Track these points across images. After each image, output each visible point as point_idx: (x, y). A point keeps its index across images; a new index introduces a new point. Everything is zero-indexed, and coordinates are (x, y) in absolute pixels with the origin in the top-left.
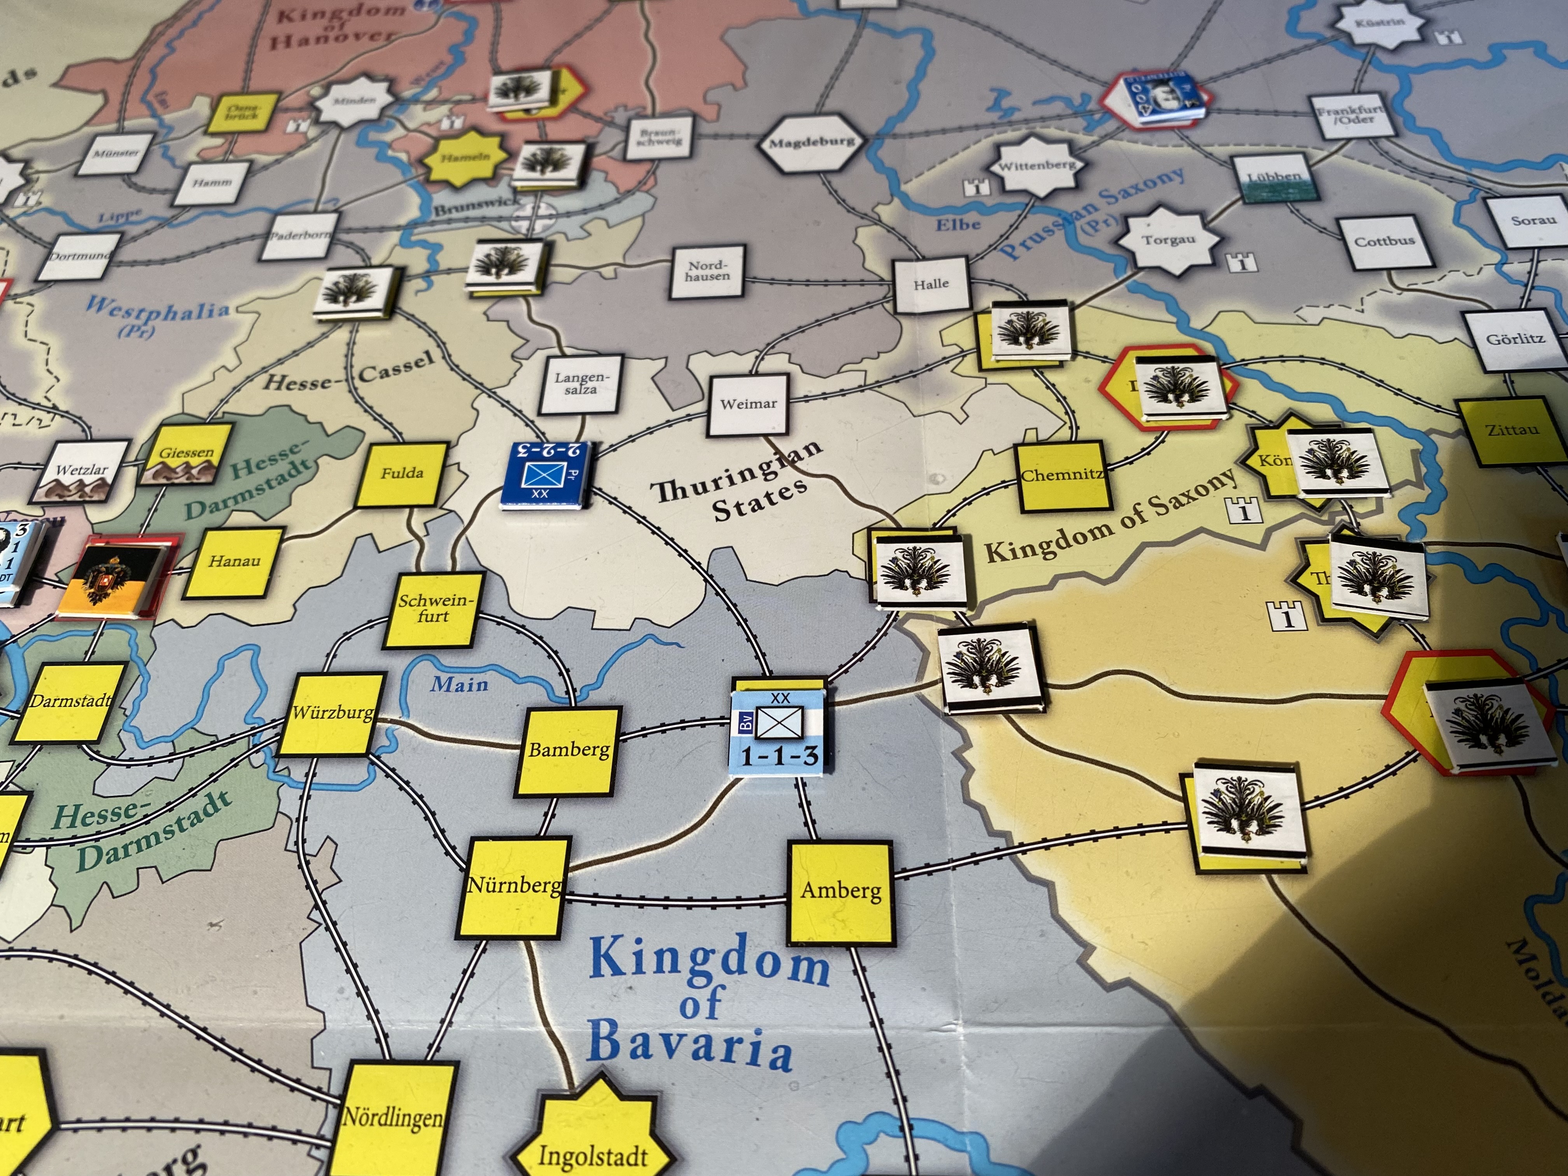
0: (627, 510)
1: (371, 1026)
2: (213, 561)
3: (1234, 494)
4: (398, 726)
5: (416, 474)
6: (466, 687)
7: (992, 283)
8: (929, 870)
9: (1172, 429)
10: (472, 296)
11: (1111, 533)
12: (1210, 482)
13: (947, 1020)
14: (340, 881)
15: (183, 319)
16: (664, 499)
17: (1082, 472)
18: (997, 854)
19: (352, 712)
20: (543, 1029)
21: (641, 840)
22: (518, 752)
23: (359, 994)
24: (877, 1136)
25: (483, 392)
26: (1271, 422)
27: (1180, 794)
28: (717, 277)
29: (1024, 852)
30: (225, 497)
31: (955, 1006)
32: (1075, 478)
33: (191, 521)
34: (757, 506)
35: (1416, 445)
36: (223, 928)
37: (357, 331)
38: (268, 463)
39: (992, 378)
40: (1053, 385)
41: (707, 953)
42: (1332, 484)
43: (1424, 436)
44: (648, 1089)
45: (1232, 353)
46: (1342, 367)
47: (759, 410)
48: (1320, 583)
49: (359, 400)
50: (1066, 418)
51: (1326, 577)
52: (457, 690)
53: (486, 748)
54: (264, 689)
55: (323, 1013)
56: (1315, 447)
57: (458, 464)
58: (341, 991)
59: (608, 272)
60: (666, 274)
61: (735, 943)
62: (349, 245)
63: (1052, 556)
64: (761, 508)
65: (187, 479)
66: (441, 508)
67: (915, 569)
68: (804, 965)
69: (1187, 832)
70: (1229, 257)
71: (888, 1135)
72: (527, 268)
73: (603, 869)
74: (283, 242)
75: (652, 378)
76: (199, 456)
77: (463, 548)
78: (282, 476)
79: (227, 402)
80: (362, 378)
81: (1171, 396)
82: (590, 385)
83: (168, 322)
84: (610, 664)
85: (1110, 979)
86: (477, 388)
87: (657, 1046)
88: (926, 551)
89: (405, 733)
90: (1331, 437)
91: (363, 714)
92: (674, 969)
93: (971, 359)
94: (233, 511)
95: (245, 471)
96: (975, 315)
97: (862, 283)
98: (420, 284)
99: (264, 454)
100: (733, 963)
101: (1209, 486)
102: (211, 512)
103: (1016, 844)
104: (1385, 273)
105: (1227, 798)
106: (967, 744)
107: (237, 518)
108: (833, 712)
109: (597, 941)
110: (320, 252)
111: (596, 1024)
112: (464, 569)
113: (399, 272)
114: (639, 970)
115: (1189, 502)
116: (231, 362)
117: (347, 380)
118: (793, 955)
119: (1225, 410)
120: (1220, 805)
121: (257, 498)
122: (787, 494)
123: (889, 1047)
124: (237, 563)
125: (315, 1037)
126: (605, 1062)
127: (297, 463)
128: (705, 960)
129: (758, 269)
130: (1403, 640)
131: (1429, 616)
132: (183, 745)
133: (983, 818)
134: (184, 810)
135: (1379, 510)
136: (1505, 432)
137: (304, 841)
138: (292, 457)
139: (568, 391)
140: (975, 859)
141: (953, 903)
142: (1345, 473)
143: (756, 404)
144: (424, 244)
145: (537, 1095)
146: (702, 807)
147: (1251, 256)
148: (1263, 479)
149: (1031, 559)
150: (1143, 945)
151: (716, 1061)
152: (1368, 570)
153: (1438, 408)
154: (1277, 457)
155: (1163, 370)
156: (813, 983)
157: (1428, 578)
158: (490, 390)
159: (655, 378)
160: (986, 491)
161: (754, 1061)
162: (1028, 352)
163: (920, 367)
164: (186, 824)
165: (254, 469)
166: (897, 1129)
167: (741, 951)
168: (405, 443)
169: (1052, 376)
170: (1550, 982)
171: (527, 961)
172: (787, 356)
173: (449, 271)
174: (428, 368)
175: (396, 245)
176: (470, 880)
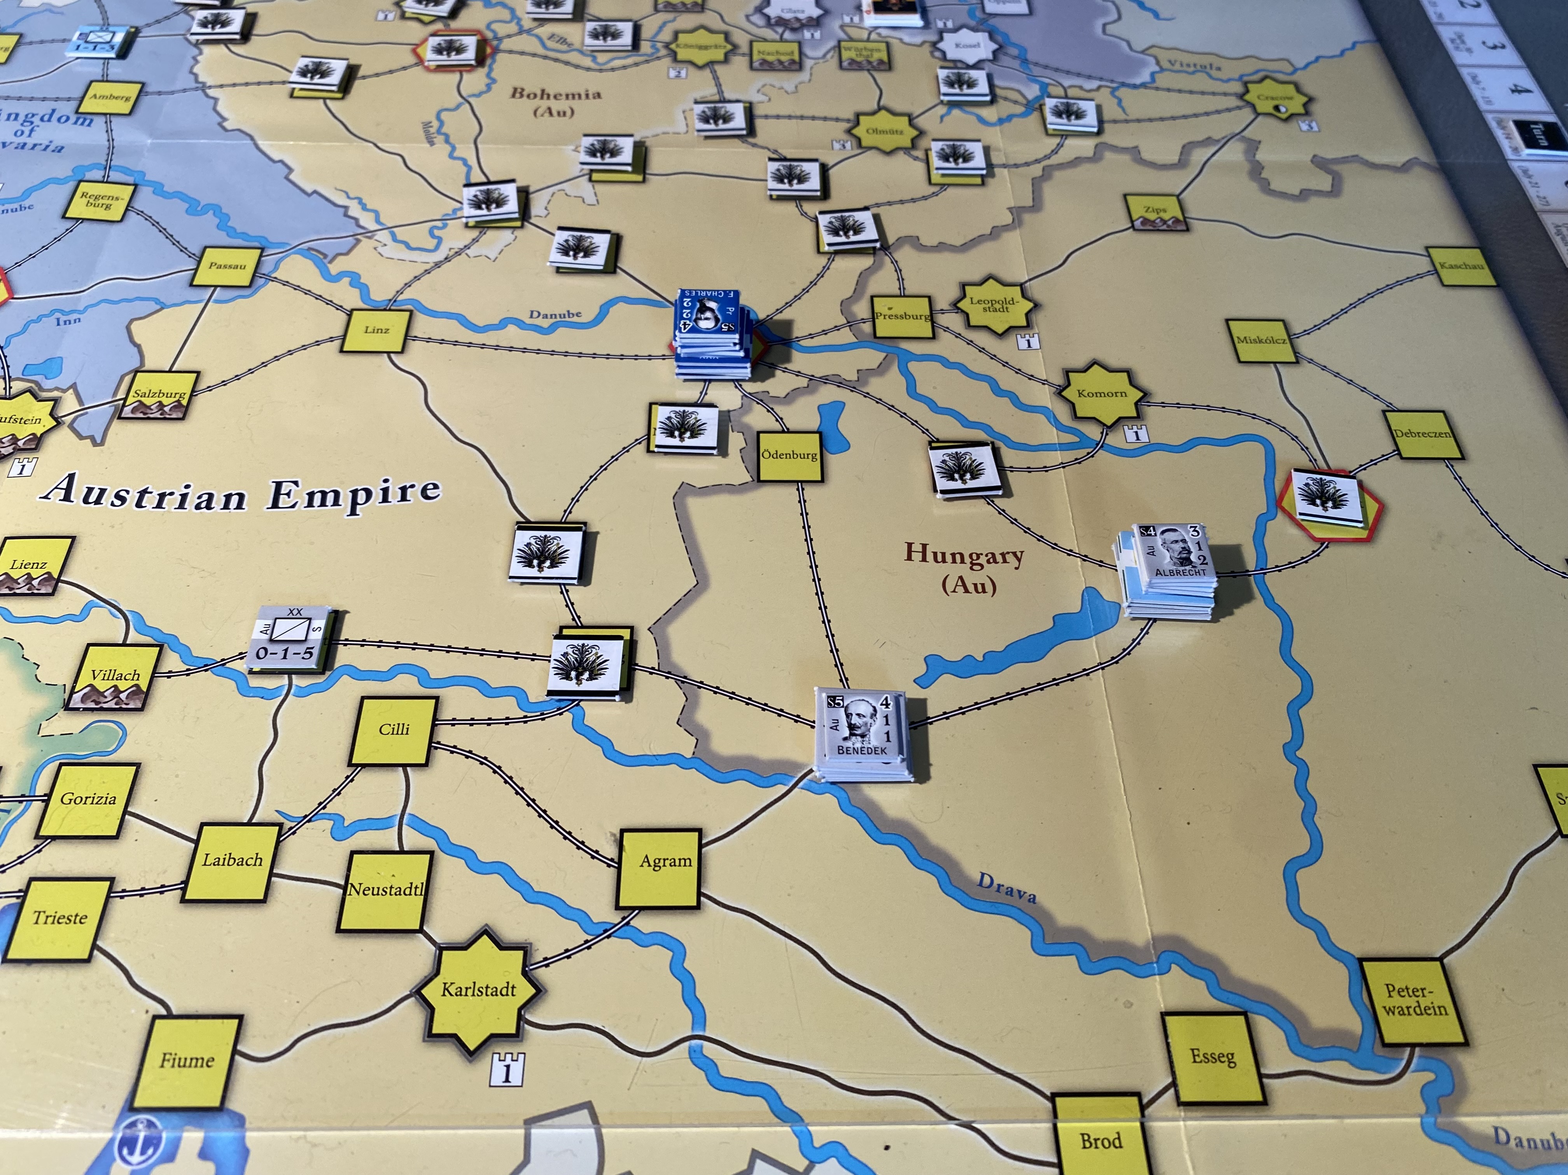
8: (160, 93)
13: (144, 138)
18: (196, 89)
24: (92, 168)
29: (209, 89)
31: (150, 133)
41: (33, 115)
61: (50, 111)
68: (81, 121)
71: (98, 170)
84: (23, 19)
85: (230, 129)
92: (16, 120)
100: (46, 118)
103: (207, 86)
105: (310, 67)
106: (201, 53)
108: (135, 40)
118: (77, 117)
120: (305, 69)
123: (113, 147)
128: (32, 117)
130: (439, 26)
133: (195, 78)
140: (184, 91)
150: (252, 119)
161: (45, 149)
166: (103, 169)
167: (51, 115)
170: (433, 134)
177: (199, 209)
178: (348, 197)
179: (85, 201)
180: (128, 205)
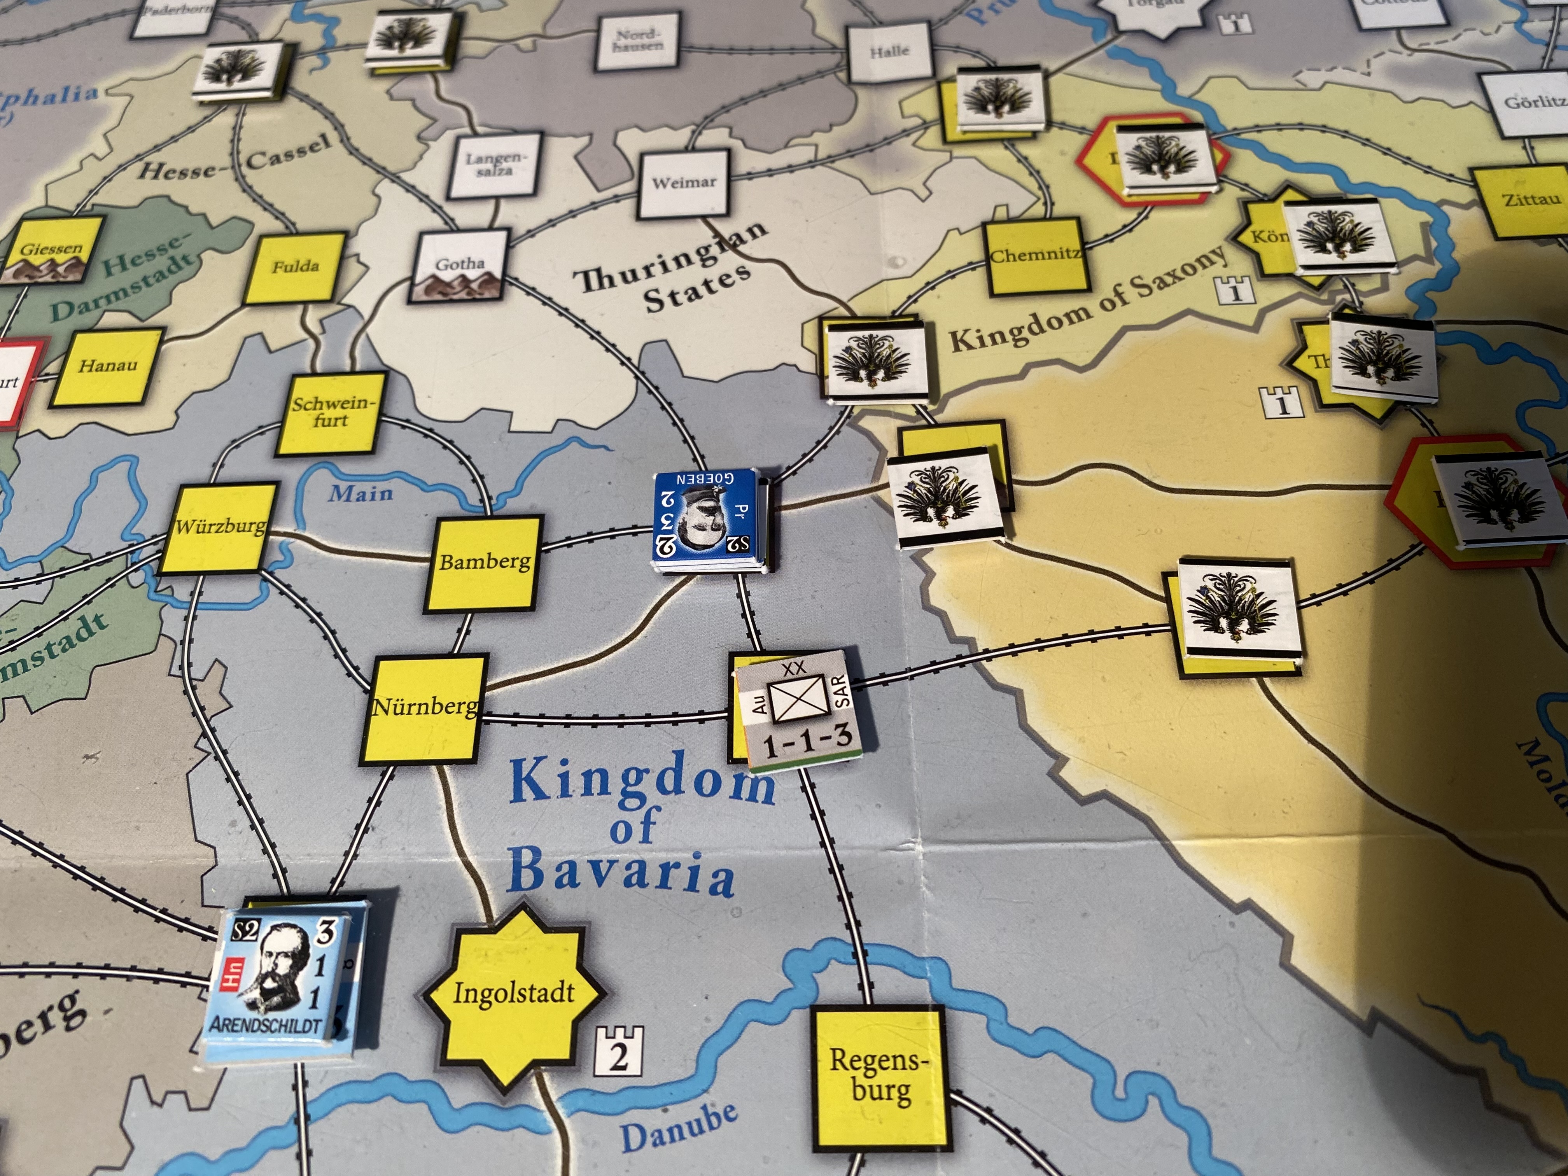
0: (547, 301)
1: (267, 861)
2: (83, 366)
3: (1225, 273)
4: (292, 540)
5: (311, 267)
6: (368, 496)
7: (957, 49)
8: (885, 680)
9: (1155, 205)
10: (373, 73)
11: (1089, 316)
12: (1198, 260)
13: (903, 838)
14: (231, 706)
15: (45, 103)
16: (588, 288)
17: (1058, 251)
18: (960, 662)
19: (242, 526)
20: (457, 859)
21: (567, 655)
22: (426, 565)
23: (253, 827)
24: (828, 963)
25: (386, 177)
26: (1265, 195)
27: (1162, 594)
28: (648, 47)
29: (989, 659)
30: (96, 295)
31: (913, 823)
32: (1050, 258)
33: (58, 322)
34: (694, 294)
35: (1425, 217)
36: (100, 761)
37: (244, 115)
38: (144, 258)
39: (958, 151)
40: (1026, 158)
41: (640, 773)
42: (1333, 258)
43: (1435, 208)
44: (575, 920)
45: (1222, 122)
46: (1345, 134)
47: (696, 189)
48: (1318, 367)
49: (247, 189)
50: (1040, 193)
51: (1325, 361)
52: (358, 500)
53: (391, 561)
54: (143, 502)
55: (214, 848)
56: (1315, 220)
57: (357, 255)
58: (233, 824)
59: (526, 43)
60: (592, 44)
61: (672, 762)
62: (234, 20)
63: (1023, 343)
64: (698, 296)
65: (53, 277)
66: (339, 303)
67: (871, 358)
68: (747, 785)
69: (1170, 634)
70: (1221, 18)
71: (840, 962)
72: (434, 41)
73: (525, 687)
74: (158, 18)
75: (576, 157)
76: (65, 252)
77: (363, 346)
78: (161, 273)
79: (96, 193)
80: (249, 165)
81: (1155, 167)
82: (505, 165)
83: (30, 108)
84: (530, 469)
85: (1084, 792)
86: (378, 172)
87: (585, 874)
88: (884, 338)
89: (301, 547)
90: (1333, 208)
91: (254, 527)
92: (604, 791)
93: (935, 131)
94: (105, 311)
95: (119, 268)
96: (939, 85)
97: (812, 50)
98: (314, 61)
99: (138, 249)
100: (668, 784)
101: (1197, 265)
102: (81, 312)
103: (980, 650)
104: (1394, 33)
105: (1215, 596)
107: (109, 319)
108: (780, 517)
109: (518, 764)
110: (201, 28)
111: (517, 852)
112: (365, 368)
113: (290, 49)
114: (565, 793)
115: (1174, 283)
116: (101, 149)
117: (233, 167)
118: (734, 773)
119: (1214, 180)
120: (1207, 603)
121: (133, 297)
122: (728, 281)
123: (841, 868)
124: (111, 367)
125: (205, 874)
126: (527, 893)
127: (178, 258)
128: (639, 781)
129: (695, 37)
130: (1409, 426)
131: (1439, 398)
132: (52, 564)
133: (944, 624)
134: (55, 635)
135: (1385, 287)
136: (1524, 201)
137: (190, 665)
138: (171, 252)
139: (480, 173)
140: (935, 667)
141: (911, 714)
142: (1348, 247)
143: (693, 183)
144: (318, 18)
145: (452, 929)
146: (636, 620)
147: (1246, 16)
148: (1257, 257)
149: (1001, 346)
150: (1121, 756)
151: (651, 887)
152: (1372, 350)
153: (1450, 178)
154: (1271, 233)
155: (1146, 139)
156: (757, 801)
157: (1438, 359)
158: (394, 175)
159: (580, 157)
160: (951, 274)
161: (692, 887)
162: (997, 120)
163: (877, 141)
164: (56, 649)
165: (128, 265)
166: (851, 956)
167: (677, 771)
168: (298, 234)
169: (1025, 149)
171: (440, 787)
172: (727, 130)
173: (347, 47)
174: (324, 152)
175: (286, 20)
176: (375, 702)
177: (1120, 1093)
178: (1471, 1037)
179: (844, 1077)
180: (947, 1090)
